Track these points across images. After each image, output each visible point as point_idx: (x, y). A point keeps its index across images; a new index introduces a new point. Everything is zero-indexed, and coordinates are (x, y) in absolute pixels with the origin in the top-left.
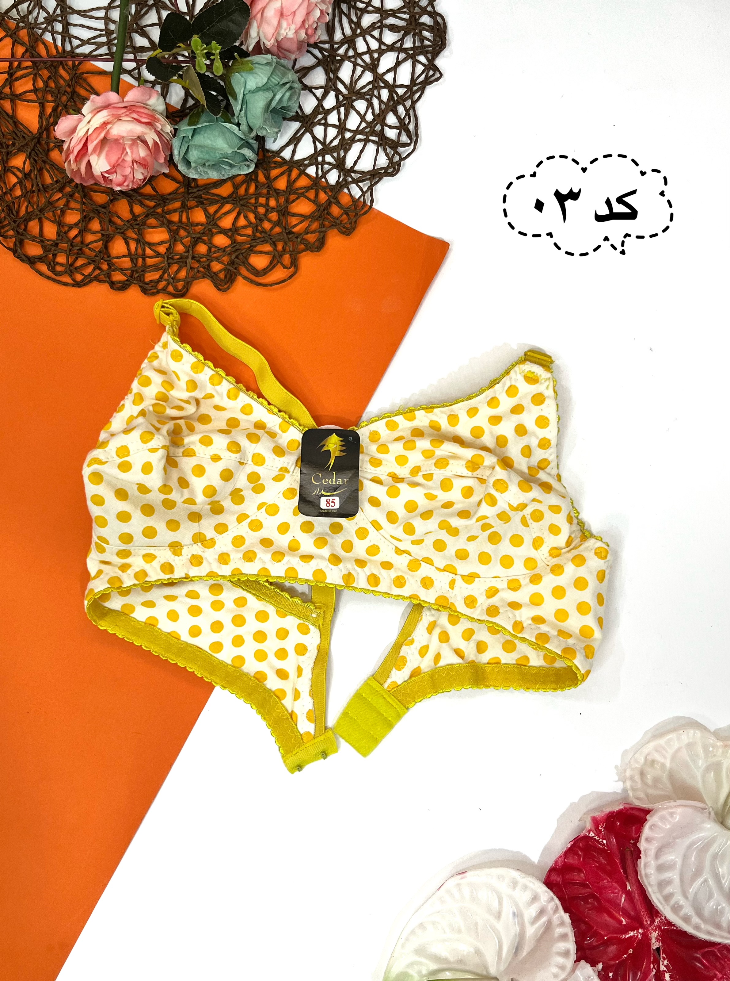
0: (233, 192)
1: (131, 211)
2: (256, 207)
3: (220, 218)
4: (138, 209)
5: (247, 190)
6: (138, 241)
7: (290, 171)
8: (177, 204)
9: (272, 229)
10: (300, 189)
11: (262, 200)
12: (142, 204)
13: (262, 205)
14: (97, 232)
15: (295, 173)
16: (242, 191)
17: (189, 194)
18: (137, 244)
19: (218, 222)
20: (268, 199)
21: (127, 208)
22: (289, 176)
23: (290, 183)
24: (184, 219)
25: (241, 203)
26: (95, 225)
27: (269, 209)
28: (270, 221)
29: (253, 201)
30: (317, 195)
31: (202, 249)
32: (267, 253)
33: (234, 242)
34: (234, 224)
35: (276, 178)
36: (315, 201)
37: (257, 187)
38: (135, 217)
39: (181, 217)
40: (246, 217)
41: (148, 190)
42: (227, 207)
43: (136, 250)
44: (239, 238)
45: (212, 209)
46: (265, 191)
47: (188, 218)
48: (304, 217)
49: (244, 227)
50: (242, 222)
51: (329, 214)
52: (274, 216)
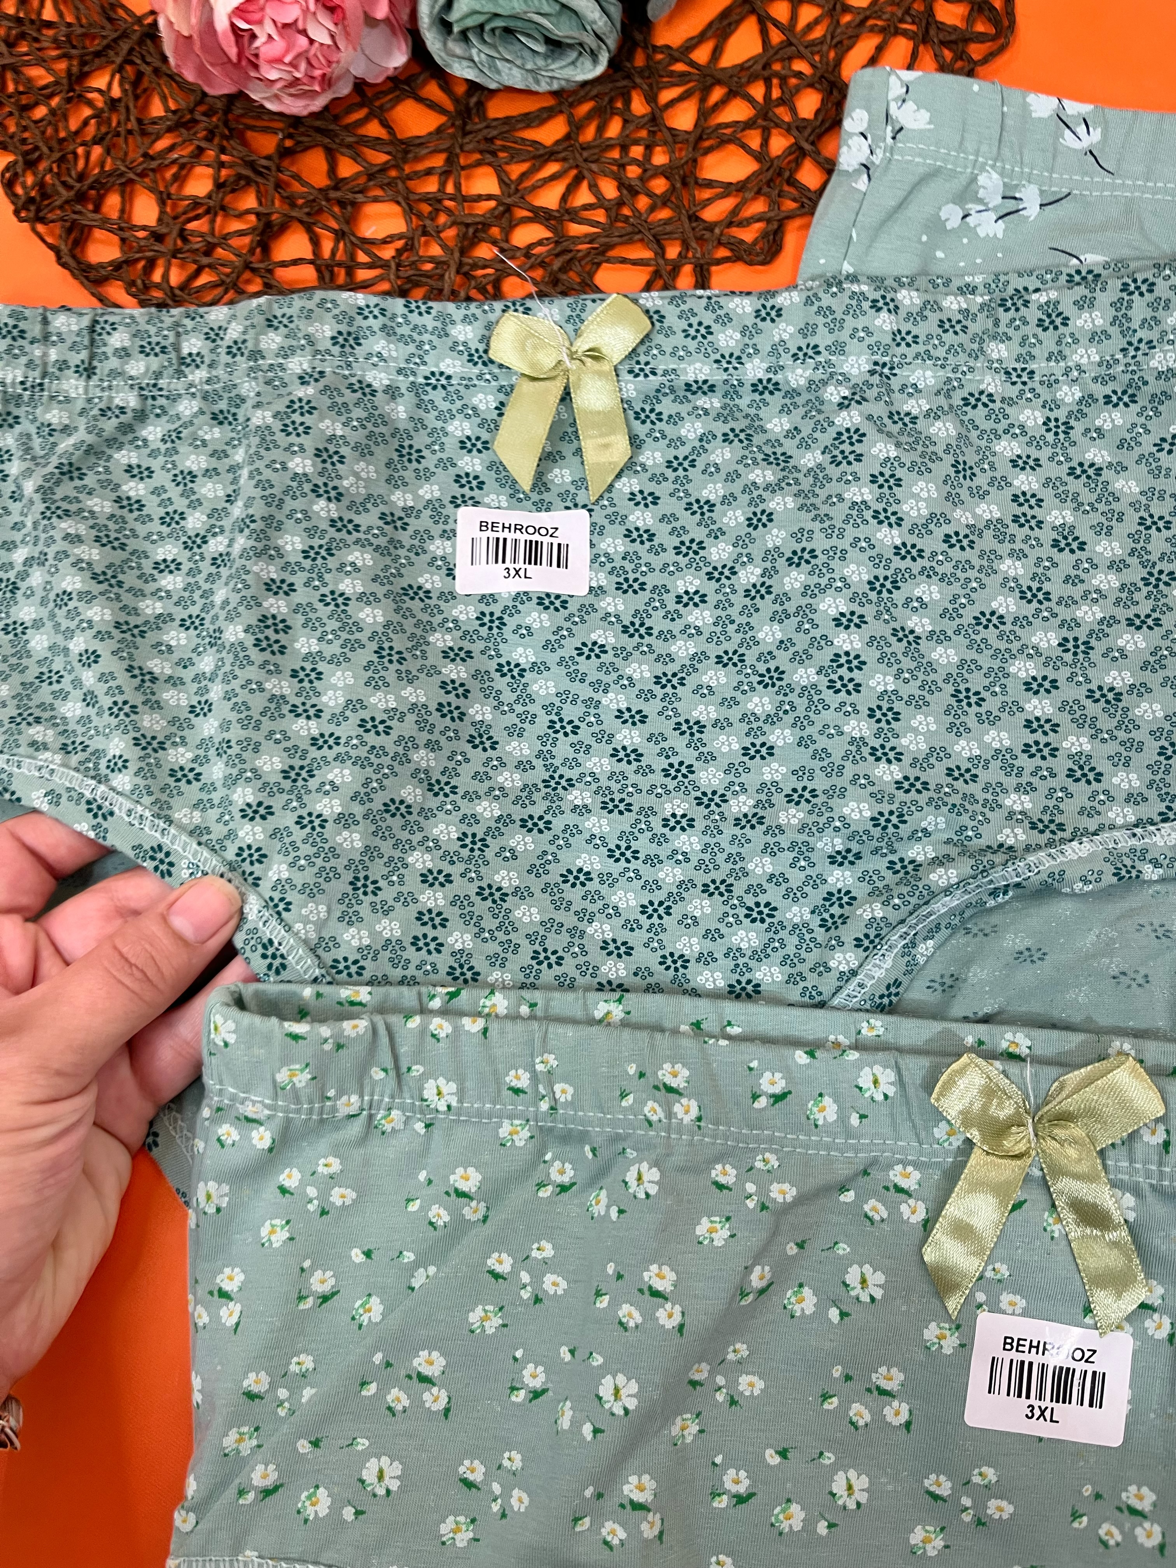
0: (568, 137)
1: (332, 170)
2: (622, 166)
3: (535, 188)
4: (347, 168)
5: (601, 129)
6: (340, 235)
7: (706, 91)
8: (438, 161)
9: (652, 209)
10: (727, 125)
11: (637, 151)
12: (357, 157)
13: (635, 162)
14: (248, 212)
15: (717, 94)
16: (589, 134)
17: (465, 134)
18: (337, 241)
19: (529, 198)
20: (649, 148)
21: (324, 166)
22: (703, 100)
23: (704, 114)
24: (450, 189)
25: (585, 154)
26: (249, 201)
27: (649, 172)
28: (650, 194)
29: (615, 154)
30: (765, 142)
31: (485, 251)
32: (635, 263)
33: (560, 237)
34: (564, 198)
35: (672, 103)
36: (760, 156)
37: (626, 122)
38: (338, 184)
39: (443, 185)
40: (594, 188)
41: (374, 129)
42: (552, 168)
43: (333, 253)
44: (576, 229)
45: (516, 170)
46: (643, 134)
47: (458, 186)
48: (728, 189)
49: (587, 207)
50: (584, 197)
51: (792, 182)
52: (659, 185)
